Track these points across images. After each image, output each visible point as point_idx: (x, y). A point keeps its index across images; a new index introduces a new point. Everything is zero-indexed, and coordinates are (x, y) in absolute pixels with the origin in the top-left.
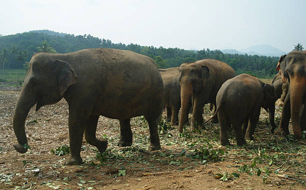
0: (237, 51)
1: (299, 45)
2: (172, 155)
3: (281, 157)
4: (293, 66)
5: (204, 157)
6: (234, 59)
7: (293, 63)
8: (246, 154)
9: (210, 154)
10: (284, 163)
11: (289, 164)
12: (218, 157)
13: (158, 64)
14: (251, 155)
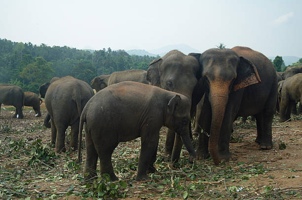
0: (147, 52)
1: (221, 46)
2: (54, 195)
3: (199, 187)
4: (213, 68)
5: (99, 195)
6: (142, 63)
7: (213, 64)
8: (155, 187)
9: (108, 189)
10: (202, 194)
11: (208, 195)
12: (118, 193)
13: (39, 68)
14: (161, 187)
